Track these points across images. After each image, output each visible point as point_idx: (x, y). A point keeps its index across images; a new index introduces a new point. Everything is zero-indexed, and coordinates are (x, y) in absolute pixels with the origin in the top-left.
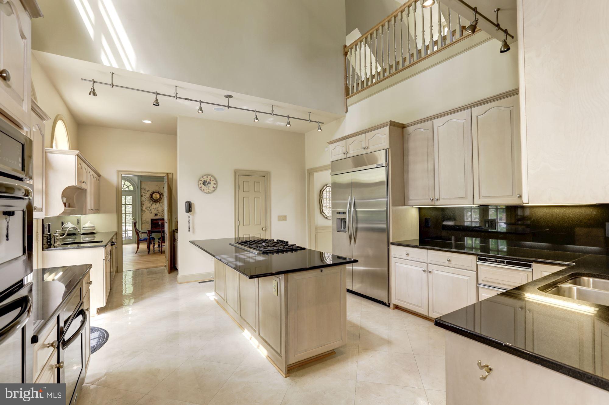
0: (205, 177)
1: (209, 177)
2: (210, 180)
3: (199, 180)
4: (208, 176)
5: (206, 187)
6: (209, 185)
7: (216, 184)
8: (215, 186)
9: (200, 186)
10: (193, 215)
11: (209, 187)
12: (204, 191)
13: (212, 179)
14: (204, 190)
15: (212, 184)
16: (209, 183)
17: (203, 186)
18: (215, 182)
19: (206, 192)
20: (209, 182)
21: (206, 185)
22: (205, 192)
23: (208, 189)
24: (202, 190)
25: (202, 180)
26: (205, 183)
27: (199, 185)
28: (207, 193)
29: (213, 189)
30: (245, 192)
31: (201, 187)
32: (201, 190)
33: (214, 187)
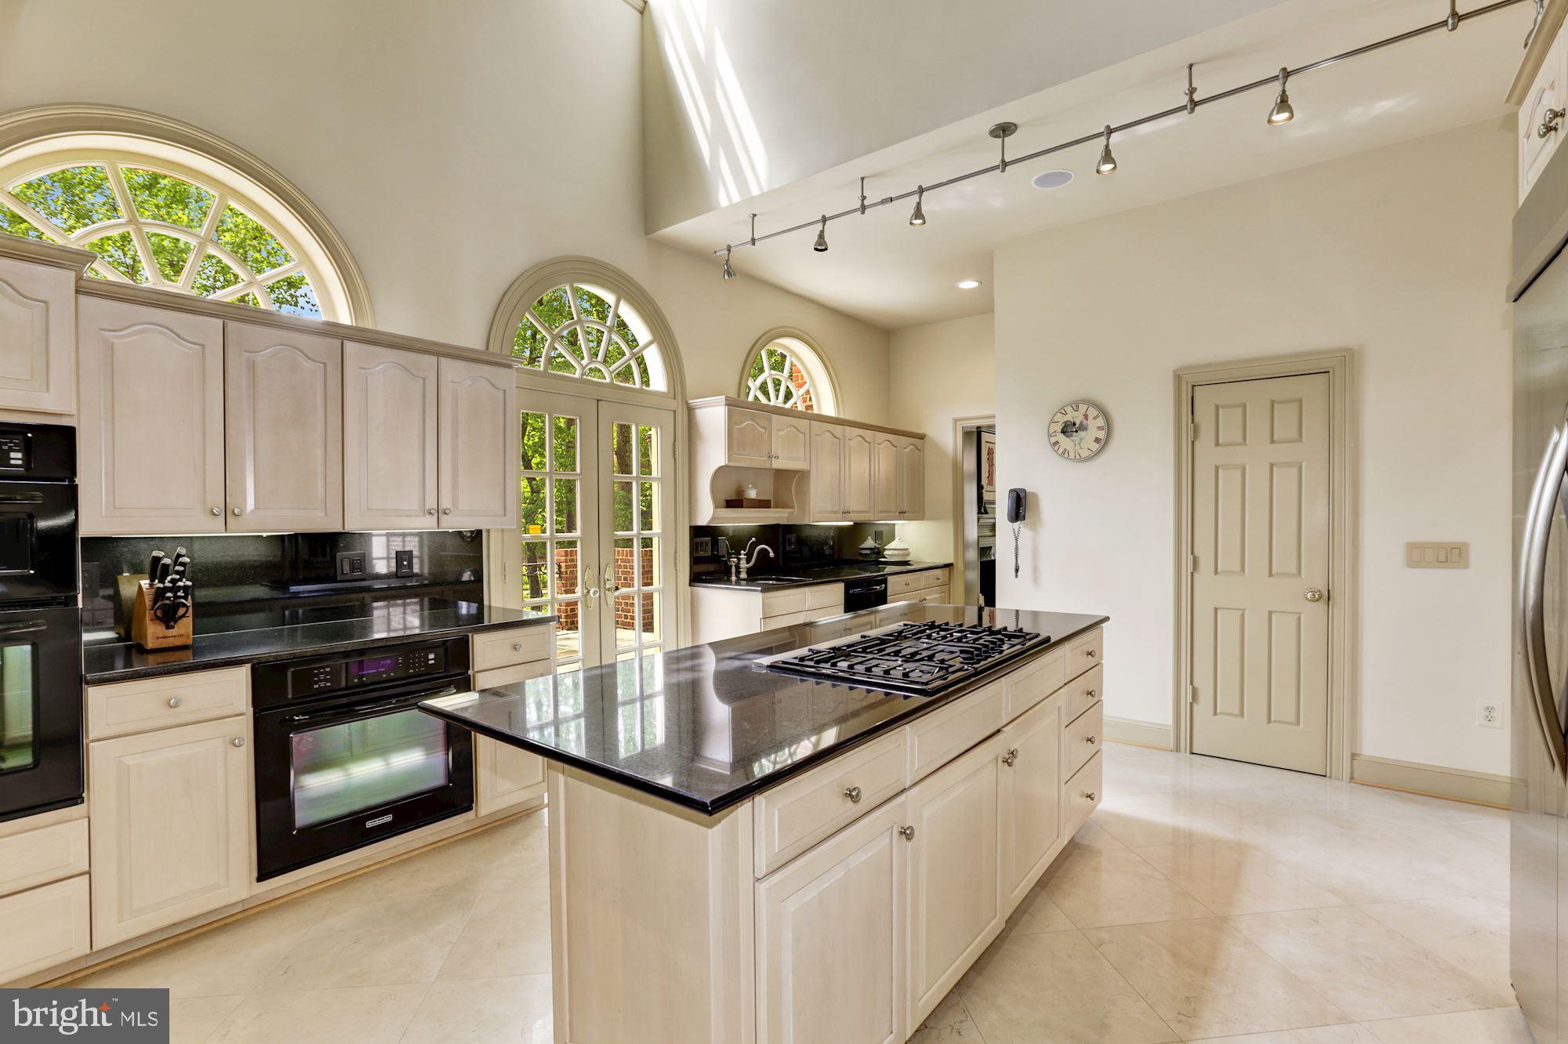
0: (1069, 409)
1: (1083, 408)
2: (1086, 417)
3: (1052, 422)
4: (1078, 406)
5: (1073, 441)
6: (1082, 433)
7: (1109, 428)
8: (1102, 435)
9: (1053, 440)
10: (1034, 527)
11: (1081, 440)
12: (1066, 455)
13: (1092, 412)
14: (1065, 450)
15: (1094, 431)
16: (1083, 428)
17: (1061, 438)
18: (1101, 422)
19: (1072, 456)
20: (1081, 424)
21: (1071, 436)
22: (1068, 458)
23: (1078, 446)
24: (1061, 451)
25: (1061, 419)
26: (1068, 429)
27: (1050, 436)
28: (1075, 460)
29: (1095, 447)
30: (1222, 446)
31: (1057, 442)
32: (1056, 452)
33: (1097, 440)
